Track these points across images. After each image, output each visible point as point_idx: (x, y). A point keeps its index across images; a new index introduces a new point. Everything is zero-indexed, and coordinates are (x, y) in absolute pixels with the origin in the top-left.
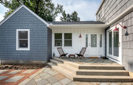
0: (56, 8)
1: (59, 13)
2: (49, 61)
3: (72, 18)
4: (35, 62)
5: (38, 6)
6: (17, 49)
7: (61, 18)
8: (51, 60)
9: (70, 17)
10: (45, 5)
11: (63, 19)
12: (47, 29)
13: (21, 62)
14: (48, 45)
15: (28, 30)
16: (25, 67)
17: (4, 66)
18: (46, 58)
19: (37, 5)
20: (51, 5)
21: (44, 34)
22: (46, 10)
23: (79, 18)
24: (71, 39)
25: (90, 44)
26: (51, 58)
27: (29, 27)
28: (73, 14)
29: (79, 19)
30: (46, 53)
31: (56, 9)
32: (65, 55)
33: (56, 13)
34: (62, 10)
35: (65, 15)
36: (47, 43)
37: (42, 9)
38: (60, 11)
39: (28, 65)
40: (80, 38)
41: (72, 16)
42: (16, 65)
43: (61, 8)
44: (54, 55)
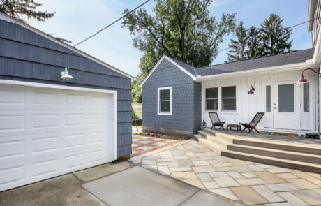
0: (219, 24)
1: (227, 33)
2: (197, 133)
3: (262, 35)
4: (177, 131)
5: (183, 35)
6: (158, 114)
7: (233, 41)
8: (200, 132)
9: (257, 33)
10: (196, 26)
11: (237, 43)
12: (193, 85)
13: (162, 130)
14: (194, 107)
15: (170, 88)
16: (167, 137)
17: (147, 133)
18: (192, 127)
19: (182, 33)
20: (209, 22)
21: (190, 92)
22: (199, 34)
23: (286, 29)
24: (235, 96)
25: (277, 106)
26: (200, 129)
27: (171, 84)
28: (268, 23)
29: (288, 31)
30: (192, 119)
31: (220, 26)
32: (221, 124)
33: (220, 35)
34: (234, 24)
35: (244, 32)
36: (193, 105)
37: (189, 39)
38: (228, 28)
39: (170, 135)
40: (251, 95)
41: (263, 30)
42: (157, 133)
43: (231, 20)
44: (204, 124)
